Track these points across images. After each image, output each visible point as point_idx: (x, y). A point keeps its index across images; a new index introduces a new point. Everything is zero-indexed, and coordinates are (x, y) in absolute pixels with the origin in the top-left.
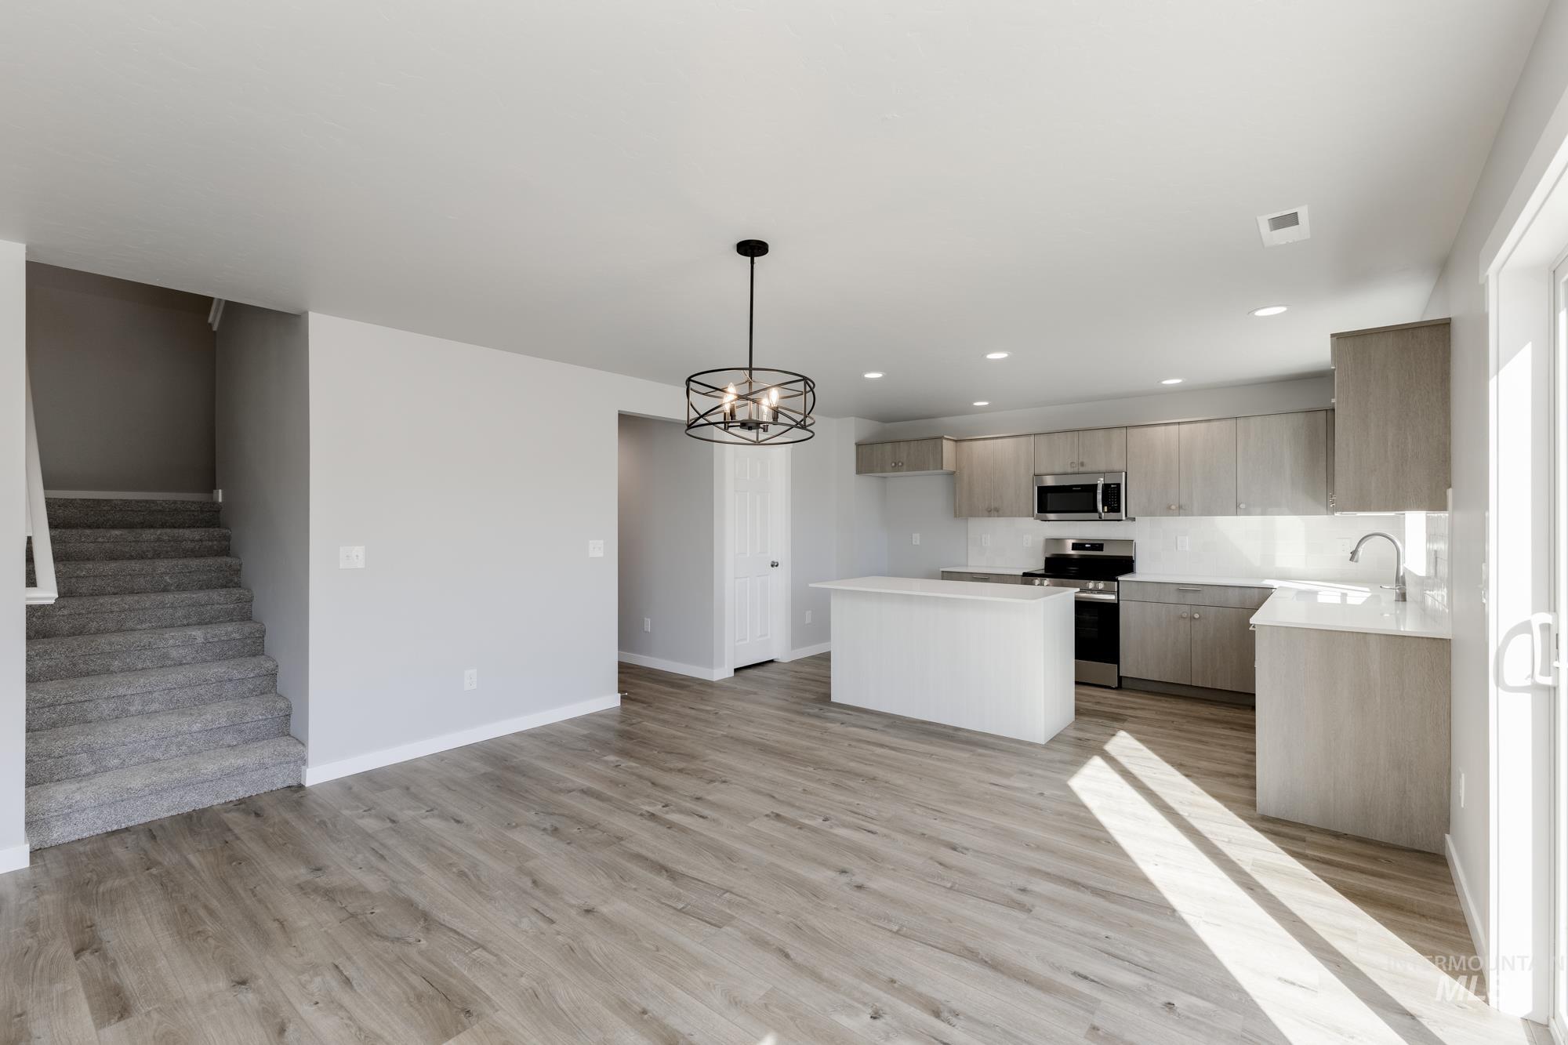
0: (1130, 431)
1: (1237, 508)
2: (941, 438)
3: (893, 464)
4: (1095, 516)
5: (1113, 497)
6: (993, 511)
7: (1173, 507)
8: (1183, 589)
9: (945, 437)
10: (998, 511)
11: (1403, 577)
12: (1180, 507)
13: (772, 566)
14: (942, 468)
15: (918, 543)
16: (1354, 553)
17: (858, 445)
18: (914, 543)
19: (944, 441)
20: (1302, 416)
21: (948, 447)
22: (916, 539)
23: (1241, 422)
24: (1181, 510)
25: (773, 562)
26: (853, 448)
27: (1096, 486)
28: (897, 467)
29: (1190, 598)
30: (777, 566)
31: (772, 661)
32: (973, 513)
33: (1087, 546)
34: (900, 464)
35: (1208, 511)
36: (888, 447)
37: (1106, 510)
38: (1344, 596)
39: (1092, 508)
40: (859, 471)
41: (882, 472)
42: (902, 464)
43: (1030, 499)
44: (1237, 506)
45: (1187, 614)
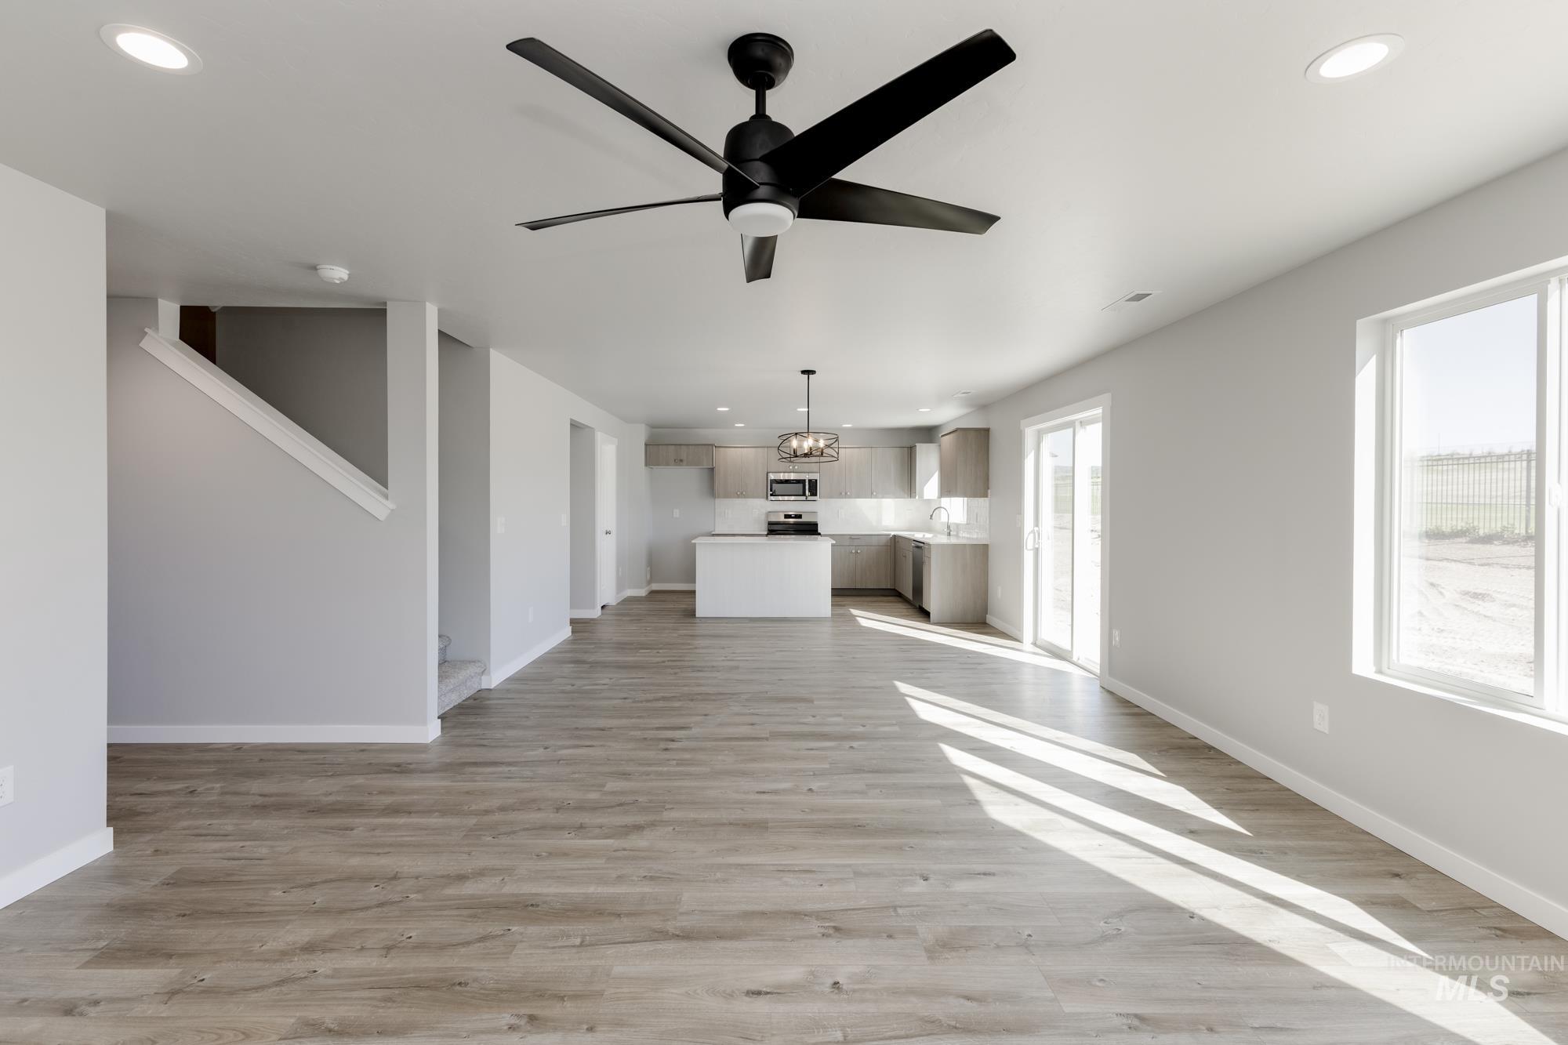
1: (871, 495)
2: (712, 445)
3: (675, 460)
4: (804, 498)
5: (813, 487)
6: (740, 494)
7: (843, 494)
8: (852, 537)
9: (715, 444)
11: (950, 525)
12: (846, 493)
13: (607, 534)
15: (678, 516)
16: (931, 516)
17: (646, 445)
18: (675, 516)
19: (713, 447)
20: (898, 450)
22: (677, 513)
23: (874, 450)
24: (846, 496)
25: (607, 531)
26: (643, 448)
27: (805, 480)
28: (678, 462)
29: (856, 542)
30: (610, 534)
32: (726, 495)
33: (792, 516)
34: (681, 460)
35: (859, 497)
36: (662, 448)
37: (809, 495)
39: (802, 494)
40: (646, 464)
43: (762, 487)
44: (872, 493)
45: (853, 551)
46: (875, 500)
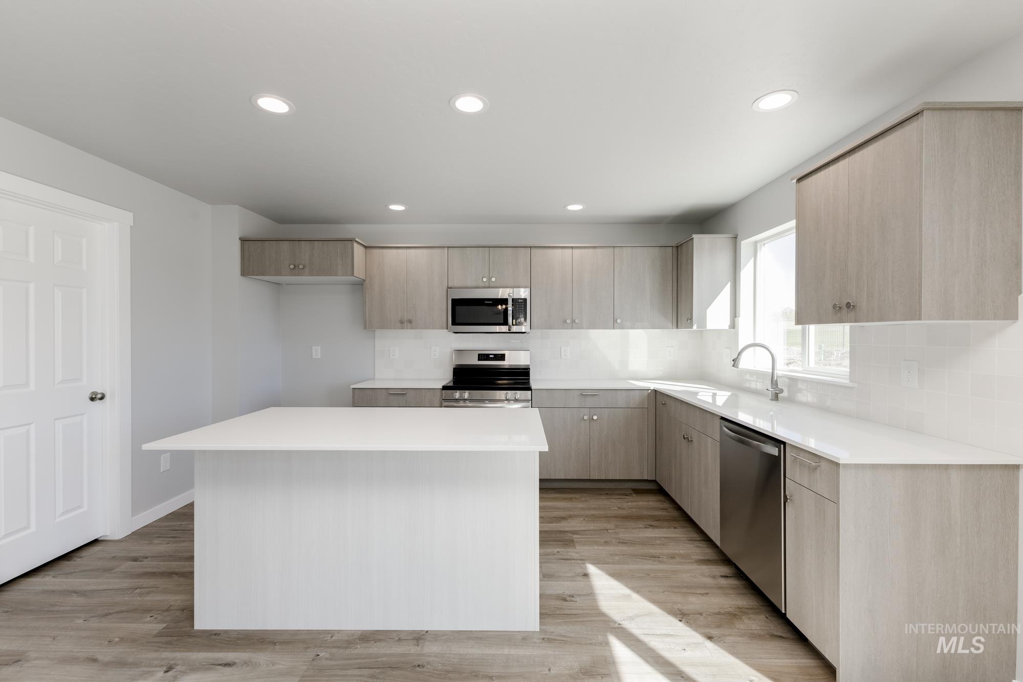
0: (533, 250)
1: (615, 323)
2: (352, 240)
3: (292, 267)
4: (504, 328)
5: (520, 311)
6: (406, 323)
7: (568, 321)
8: (584, 394)
9: (357, 239)
10: (411, 323)
11: (776, 381)
12: (573, 321)
13: (92, 399)
14: (353, 274)
15: (319, 356)
17: (243, 241)
18: (314, 357)
19: (355, 245)
20: (657, 250)
21: (358, 250)
22: (317, 352)
23: (617, 250)
24: (573, 325)
25: (95, 393)
26: (236, 246)
27: (506, 301)
28: (296, 270)
29: (590, 402)
30: (102, 398)
31: (95, 542)
32: (385, 325)
33: (491, 356)
34: (301, 267)
35: (593, 326)
36: (285, 246)
37: (514, 323)
38: (714, 395)
39: (502, 322)
40: (244, 273)
41: (277, 275)
42: (304, 266)
43: (443, 311)
44: (615, 321)
45: (586, 417)
46: (617, 332)
